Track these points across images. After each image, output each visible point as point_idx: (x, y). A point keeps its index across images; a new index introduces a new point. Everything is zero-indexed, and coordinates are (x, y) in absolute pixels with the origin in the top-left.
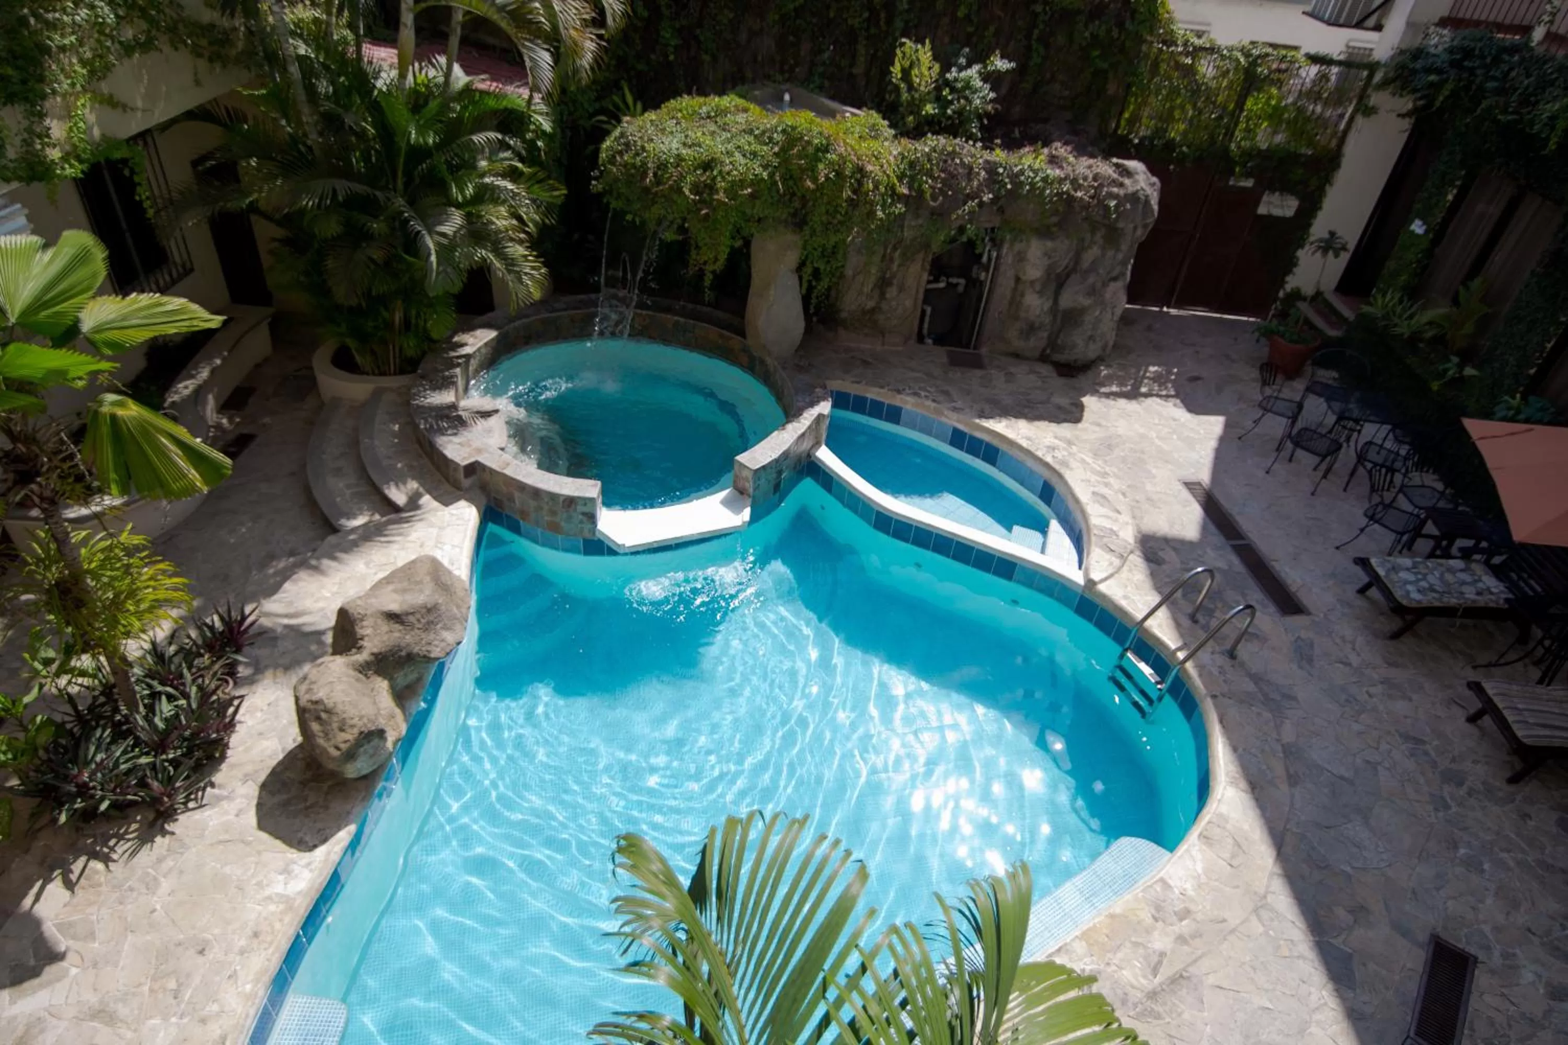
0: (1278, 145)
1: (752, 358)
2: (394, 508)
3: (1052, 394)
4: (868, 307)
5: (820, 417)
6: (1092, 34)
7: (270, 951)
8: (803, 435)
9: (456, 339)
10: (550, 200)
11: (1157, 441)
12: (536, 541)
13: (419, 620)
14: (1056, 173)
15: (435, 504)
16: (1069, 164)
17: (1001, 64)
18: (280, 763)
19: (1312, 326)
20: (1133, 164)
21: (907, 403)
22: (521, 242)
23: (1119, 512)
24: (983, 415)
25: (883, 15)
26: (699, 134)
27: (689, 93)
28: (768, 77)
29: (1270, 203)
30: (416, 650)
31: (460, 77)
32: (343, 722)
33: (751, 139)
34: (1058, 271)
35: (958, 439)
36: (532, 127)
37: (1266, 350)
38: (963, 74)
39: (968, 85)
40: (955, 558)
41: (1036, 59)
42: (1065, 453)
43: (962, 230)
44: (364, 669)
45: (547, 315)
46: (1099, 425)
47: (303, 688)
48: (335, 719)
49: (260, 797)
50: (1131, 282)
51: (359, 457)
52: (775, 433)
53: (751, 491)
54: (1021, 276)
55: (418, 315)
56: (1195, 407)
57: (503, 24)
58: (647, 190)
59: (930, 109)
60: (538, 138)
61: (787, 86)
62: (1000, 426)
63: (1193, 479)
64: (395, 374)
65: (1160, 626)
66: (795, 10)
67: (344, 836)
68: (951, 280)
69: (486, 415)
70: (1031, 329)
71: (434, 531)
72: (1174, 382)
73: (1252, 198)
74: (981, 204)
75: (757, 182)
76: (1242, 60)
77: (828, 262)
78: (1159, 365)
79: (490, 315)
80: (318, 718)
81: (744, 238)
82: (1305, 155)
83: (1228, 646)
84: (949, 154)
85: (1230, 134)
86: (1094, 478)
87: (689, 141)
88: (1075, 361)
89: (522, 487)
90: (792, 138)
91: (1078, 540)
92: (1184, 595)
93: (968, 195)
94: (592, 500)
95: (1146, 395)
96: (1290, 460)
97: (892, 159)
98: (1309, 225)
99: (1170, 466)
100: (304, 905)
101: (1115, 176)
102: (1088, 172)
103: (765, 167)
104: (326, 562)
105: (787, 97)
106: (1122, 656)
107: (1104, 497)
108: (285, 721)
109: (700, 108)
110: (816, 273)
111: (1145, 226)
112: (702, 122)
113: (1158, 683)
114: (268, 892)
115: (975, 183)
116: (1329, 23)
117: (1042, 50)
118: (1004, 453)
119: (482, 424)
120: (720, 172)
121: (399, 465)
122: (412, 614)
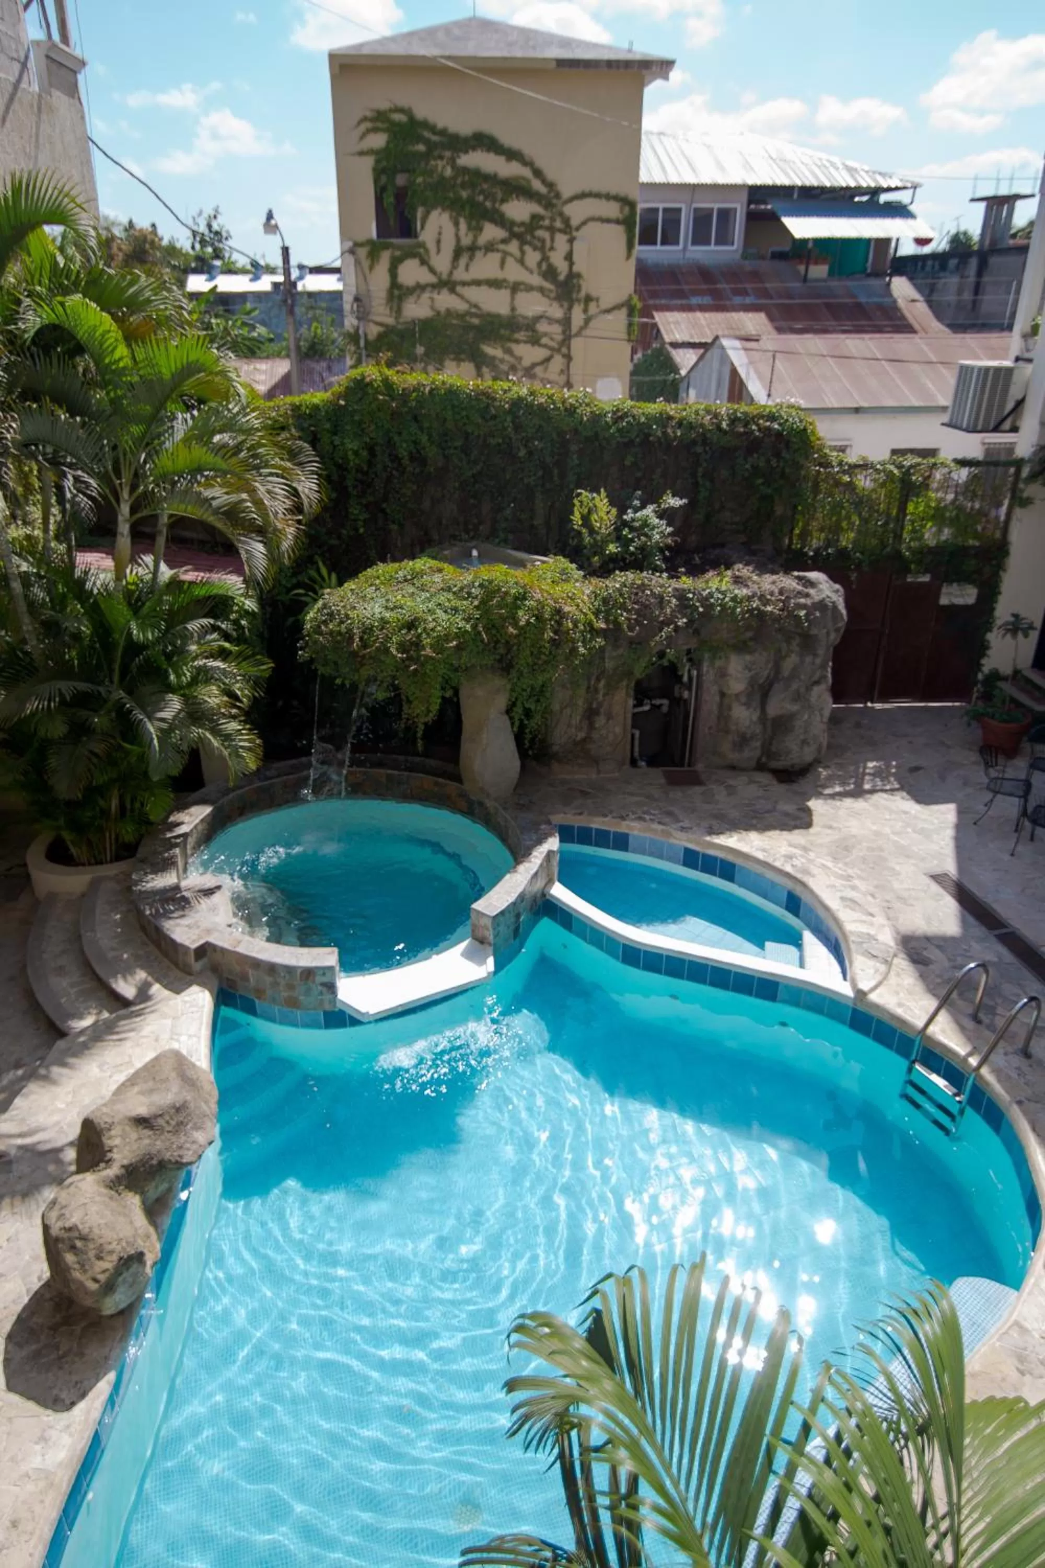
0: (945, 541)
1: (471, 803)
2: (121, 1002)
3: (776, 802)
4: (579, 738)
5: (550, 854)
6: (752, 466)
7: (32, 1543)
8: (536, 874)
9: (172, 819)
10: (259, 674)
11: (892, 836)
12: (272, 1019)
13: (168, 1122)
14: (744, 592)
15: (167, 993)
16: (754, 582)
17: (674, 502)
18: (25, 1308)
19: (1019, 705)
20: (813, 575)
21: (633, 828)
22: (234, 717)
23: (872, 915)
24: (711, 832)
25: (556, 472)
26: (399, 597)
27: (384, 560)
28: (454, 537)
29: (950, 594)
30: (167, 1156)
31: (166, 572)
32: (100, 1248)
33: (451, 596)
34: (761, 681)
35: (691, 859)
36: (236, 608)
37: (979, 732)
38: (638, 514)
39: (645, 524)
40: (713, 984)
41: (703, 494)
42: (803, 860)
43: (661, 655)
44: (114, 1184)
45: (260, 784)
46: (830, 827)
47: (53, 1215)
48: (91, 1246)
49: (7, 1351)
50: (833, 684)
51: (82, 952)
52: (508, 876)
53: (491, 938)
54: (725, 690)
55: (133, 799)
56: (923, 797)
57: (219, 525)
58: (354, 654)
59: (612, 548)
60: (241, 617)
61: (474, 543)
62: (733, 841)
63: (939, 871)
64: (111, 862)
65: (943, 1031)
66: (473, 476)
67: (103, 1387)
68: (654, 702)
69: (209, 892)
70: (743, 741)
71: (169, 1022)
72: (894, 775)
73: (932, 591)
74: (677, 629)
75: (462, 633)
76: (896, 471)
77: (538, 701)
78: (877, 760)
79: (203, 790)
80: (73, 1248)
81: (453, 688)
82: (974, 547)
83: (1020, 1044)
84: (639, 587)
85: (898, 537)
86: (839, 883)
87: (391, 605)
88: (793, 766)
89: (257, 964)
90: (490, 591)
91: (836, 948)
92: (961, 995)
93: (662, 622)
94: (331, 968)
95: (872, 791)
96: (1032, 839)
97: (585, 598)
98: (993, 609)
99: (913, 861)
100: (66, 1479)
101: (800, 588)
102: (773, 588)
103: (467, 620)
104: (56, 1070)
105: (475, 553)
106: (910, 1070)
107: (852, 900)
108: (27, 1257)
109: (396, 573)
110: (528, 713)
111: (837, 630)
112: (400, 586)
113: (956, 1095)
114: (24, 1468)
115: (668, 611)
116: (968, 431)
117: (708, 484)
118: (742, 868)
119: (205, 903)
120: (425, 629)
121: (125, 956)
122: (160, 1115)
